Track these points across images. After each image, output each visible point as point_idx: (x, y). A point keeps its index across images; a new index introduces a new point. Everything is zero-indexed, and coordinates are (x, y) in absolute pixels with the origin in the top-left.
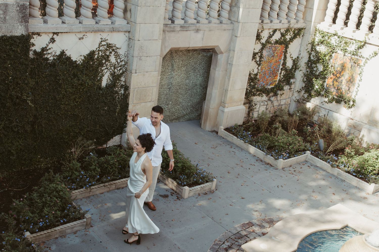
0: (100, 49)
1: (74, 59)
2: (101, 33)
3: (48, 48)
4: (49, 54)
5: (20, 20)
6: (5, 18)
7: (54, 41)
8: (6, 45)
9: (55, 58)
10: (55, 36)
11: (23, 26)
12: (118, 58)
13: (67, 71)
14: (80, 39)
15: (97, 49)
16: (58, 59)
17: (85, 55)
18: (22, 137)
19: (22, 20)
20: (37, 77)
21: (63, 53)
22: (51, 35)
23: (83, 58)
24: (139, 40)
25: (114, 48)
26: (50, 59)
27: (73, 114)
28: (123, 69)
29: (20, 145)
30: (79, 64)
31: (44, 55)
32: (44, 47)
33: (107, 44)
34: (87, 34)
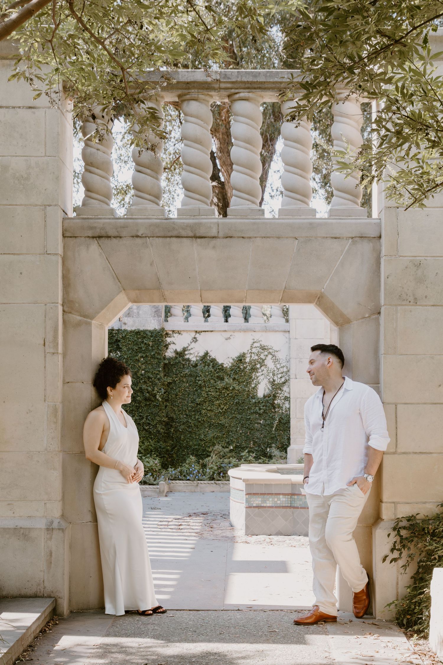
0: (253, 351)
1: (220, 361)
2: (253, 333)
3: (189, 348)
4: (191, 354)
5: (153, 315)
6: (138, 312)
7: (197, 341)
8: (138, 338)
9: (198, 358)
10: (198, 335)
11: (155, 320)
12: (277, 362)
13: (210, 372)
14: (227, 339)
15: (248, 351)
16: (202, 360)
17: (234, 357)
18: (154, 439)
19: (155, 315)
20: (174, 376)
21: (207, 354)
22: (193, 334)
23: (231, 361)
24: (296, 339)
25: (270, 351)
26: (192, 359)
27: (218, 423)
28: (286, 376)
29: (151, 446)
30: (226, 367)
31: (186, 355)
32: (185, 346)
33: (261, 345)
34: (234, 334)
